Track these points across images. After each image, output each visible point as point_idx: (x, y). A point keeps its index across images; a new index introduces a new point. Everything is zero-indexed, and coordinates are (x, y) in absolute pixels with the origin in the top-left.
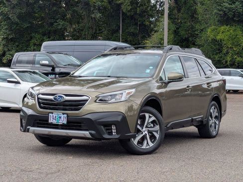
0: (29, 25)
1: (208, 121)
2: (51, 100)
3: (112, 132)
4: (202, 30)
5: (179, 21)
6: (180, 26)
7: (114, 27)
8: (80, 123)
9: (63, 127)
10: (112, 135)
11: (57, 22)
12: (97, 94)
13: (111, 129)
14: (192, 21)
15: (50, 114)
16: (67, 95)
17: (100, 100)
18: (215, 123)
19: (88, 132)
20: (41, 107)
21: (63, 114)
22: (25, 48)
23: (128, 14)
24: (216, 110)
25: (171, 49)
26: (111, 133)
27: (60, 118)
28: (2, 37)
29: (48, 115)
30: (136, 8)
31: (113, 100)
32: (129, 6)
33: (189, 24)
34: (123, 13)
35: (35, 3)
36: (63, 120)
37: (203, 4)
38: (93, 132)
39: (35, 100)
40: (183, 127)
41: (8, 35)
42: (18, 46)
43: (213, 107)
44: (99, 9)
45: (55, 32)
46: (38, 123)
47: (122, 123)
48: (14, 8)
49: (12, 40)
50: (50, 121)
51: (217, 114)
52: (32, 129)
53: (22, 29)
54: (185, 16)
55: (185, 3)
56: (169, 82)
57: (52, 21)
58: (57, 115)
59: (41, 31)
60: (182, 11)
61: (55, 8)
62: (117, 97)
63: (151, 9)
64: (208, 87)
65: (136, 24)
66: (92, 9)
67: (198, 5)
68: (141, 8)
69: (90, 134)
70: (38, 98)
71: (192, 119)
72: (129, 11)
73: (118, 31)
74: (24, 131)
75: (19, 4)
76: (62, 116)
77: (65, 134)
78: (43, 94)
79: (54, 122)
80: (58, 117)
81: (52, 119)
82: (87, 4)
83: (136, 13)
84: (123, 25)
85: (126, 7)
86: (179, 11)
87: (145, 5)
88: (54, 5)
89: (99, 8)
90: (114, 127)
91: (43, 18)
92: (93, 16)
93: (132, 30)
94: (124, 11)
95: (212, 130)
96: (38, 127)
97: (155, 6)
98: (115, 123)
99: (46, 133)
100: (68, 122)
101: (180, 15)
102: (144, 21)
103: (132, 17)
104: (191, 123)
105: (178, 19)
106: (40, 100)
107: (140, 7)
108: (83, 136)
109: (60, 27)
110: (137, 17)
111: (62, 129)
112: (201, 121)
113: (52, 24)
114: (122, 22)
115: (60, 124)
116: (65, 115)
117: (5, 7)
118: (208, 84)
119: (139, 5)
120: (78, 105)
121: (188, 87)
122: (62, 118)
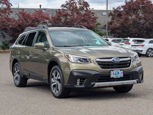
20: (103, 68)
27: (119, 73)
29: (110, 72)
36: (121, 75)
50: (111, 77)
52: (97, 84)
58: (116, 72)
69: (137, 81)
70: (97, 62)
76: (120, 72)
78: (99, 59)
79: (115, 77)
80: (117, 73)
81: (113, 75)
100: (124, 75)
111: (117, 81)
115: (119, 77)
116: (122, 71)
122: (120, 73)
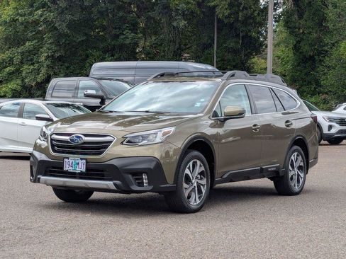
0: (85, 38)
1: (286, 173)
2: (67, 142)
3: (143, 183)
4: (333, 45)
5: (301, 31)
6: (302, 39)
7: (205, 40)
8: (102, 171)
9: (81, 176)
10: (143, 186)
11: (123, 34)
12: (124, 133)
13: (142, 179)
14: (321, 31)
15: (65, 160)
16: (86, 135)
17: (129, 142)
18: (299, 175)
19: (112, 183)
20: (54, 151)
21: (82, 159)
22: (78, 71)
23: (226, 21)
24: (300, 158)
25: (233, 75)
26: (141, 184)
27: (78, 164)
28: (46, 54)
29: (63, 160)
30: (238, 13)
31: (145, 142)
32: (226, 9)
33: (315, 35)
34: (219, 20)
35: (92, 6)
36: (81, 167)
37: (336, 7)
38: (118, 182)
39: (47, 142)
40: (249, 179)
41: (54, 52)
42: (67, 68)
43: (296, 154)
44: (184, 14)
45: (122, 47)
46: (51, 171)
47: (156, 171)
48: (62, 12)
49: (60, 59)
50: (65, 169)
51: (302, 164)
52: (43, 178)
53: (74, 44)
54: (310, 23)
55: (310, 4)
56: (226, 120)
57: (117, 32)
58: (74, 161)
59: (101, 46)
60: (305, 17)
61: (121, 14)
62: (151, 137)
63: (259, 14)
64: (288, 126)
65: (238, 36)
66: (174, 14)
67: (329, 8)
68: (245, 12)
69: (115, 184)
70: (52, 140)
71: (262, 169)
72: (226, 17)
73: (211, 45)
74: (35, 182)
75: (69, 8)
76: (80, 162)
77: (84, 185)
78: (57, 134)
79: (71, 169)
80: (75, 163)
81: (67, 166)
82: (167, 7)
83: (237, 20)
84: (218, 37)
85: (222, 11)
86: (301, 16)
87: (250, 8)
88: (120, 8)
89: (183, 12)
90: (144, 177)
91: (104, 28)
92: (175, 24)
93: (232, 45)
94: (220, 16)
95: (293, 185)
96: (51, 176)
97: (266, 8)
98: (146, 171)
99: (61, 184)
100: (87, 169)
101: (302, 22)
102: (250, 31)
103: (231, 26)
104: (261, 173)
105: (299, 29)
106: (54, 142)
107: (243, 10)
108: (105, 187)
109: (128, 41)
110: (238, 25)
111: (81, 178)
112: (277, 172)
113: (117, 36)
114: (218, 33)
115: (77, 172)
116: (84, 161)
117: (51, 11)
118: (287, 122)
119: (241, 8)
120: (100, 147)
121: (255, 125)
122: (80, 164)
